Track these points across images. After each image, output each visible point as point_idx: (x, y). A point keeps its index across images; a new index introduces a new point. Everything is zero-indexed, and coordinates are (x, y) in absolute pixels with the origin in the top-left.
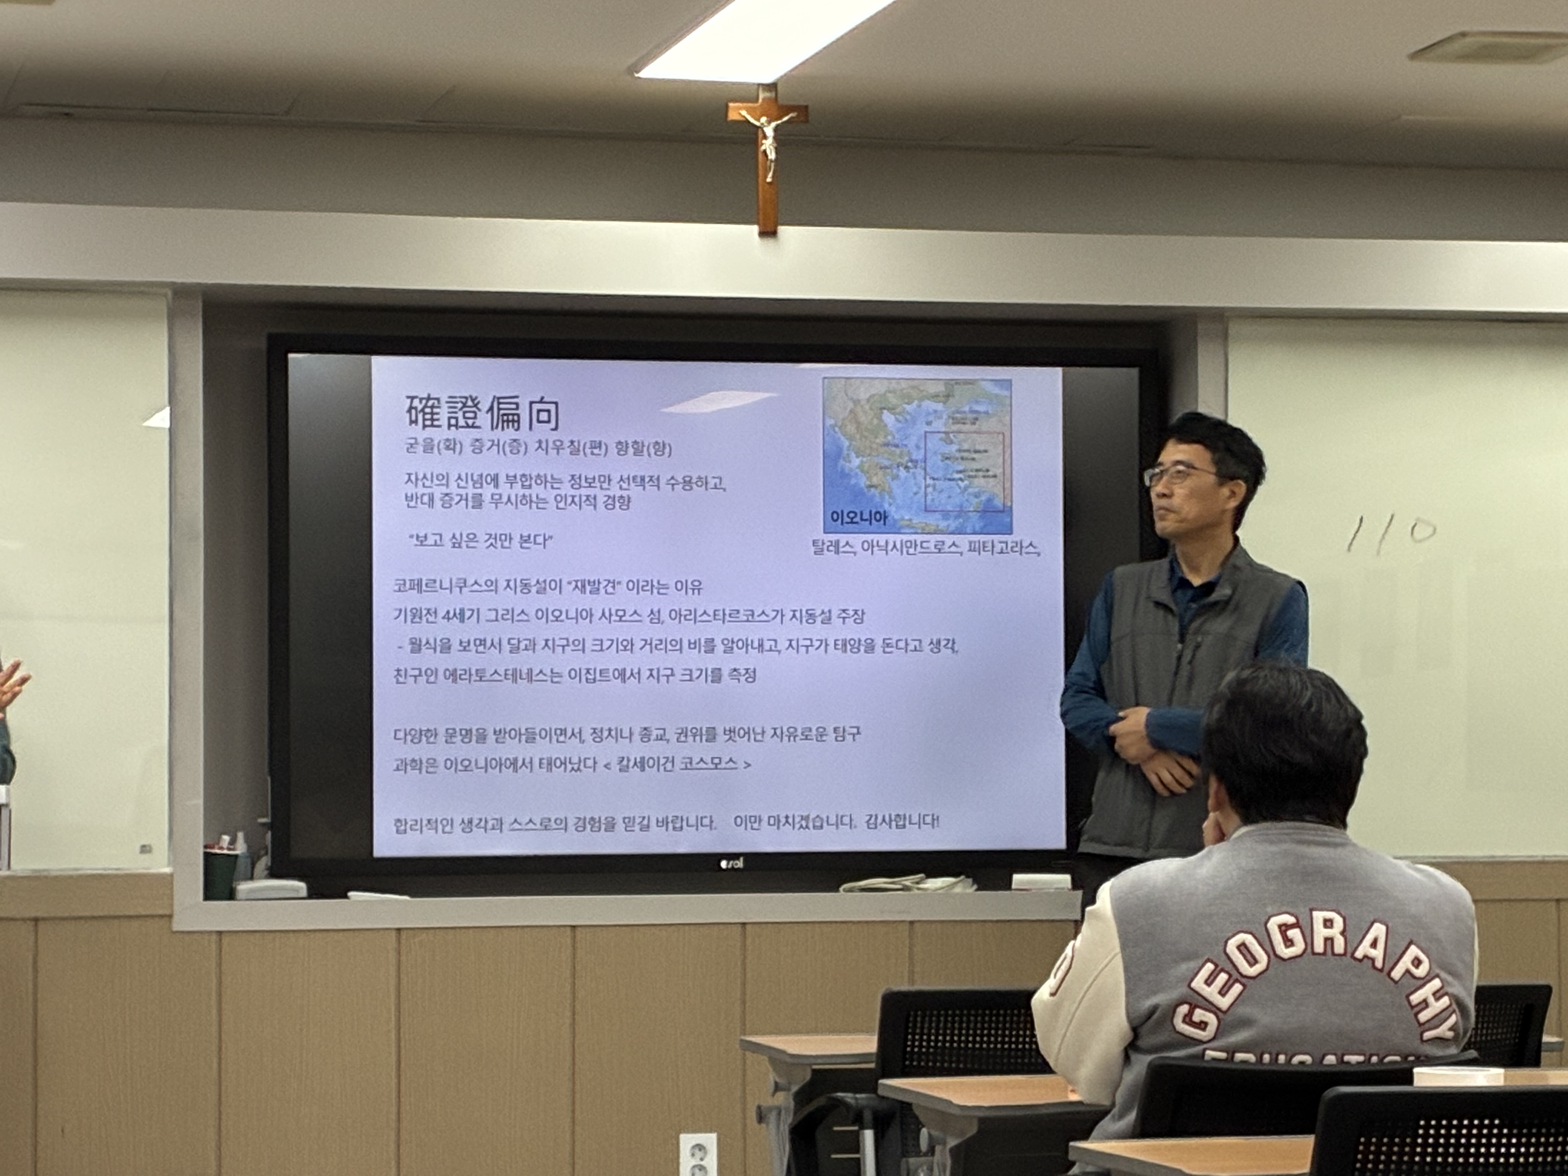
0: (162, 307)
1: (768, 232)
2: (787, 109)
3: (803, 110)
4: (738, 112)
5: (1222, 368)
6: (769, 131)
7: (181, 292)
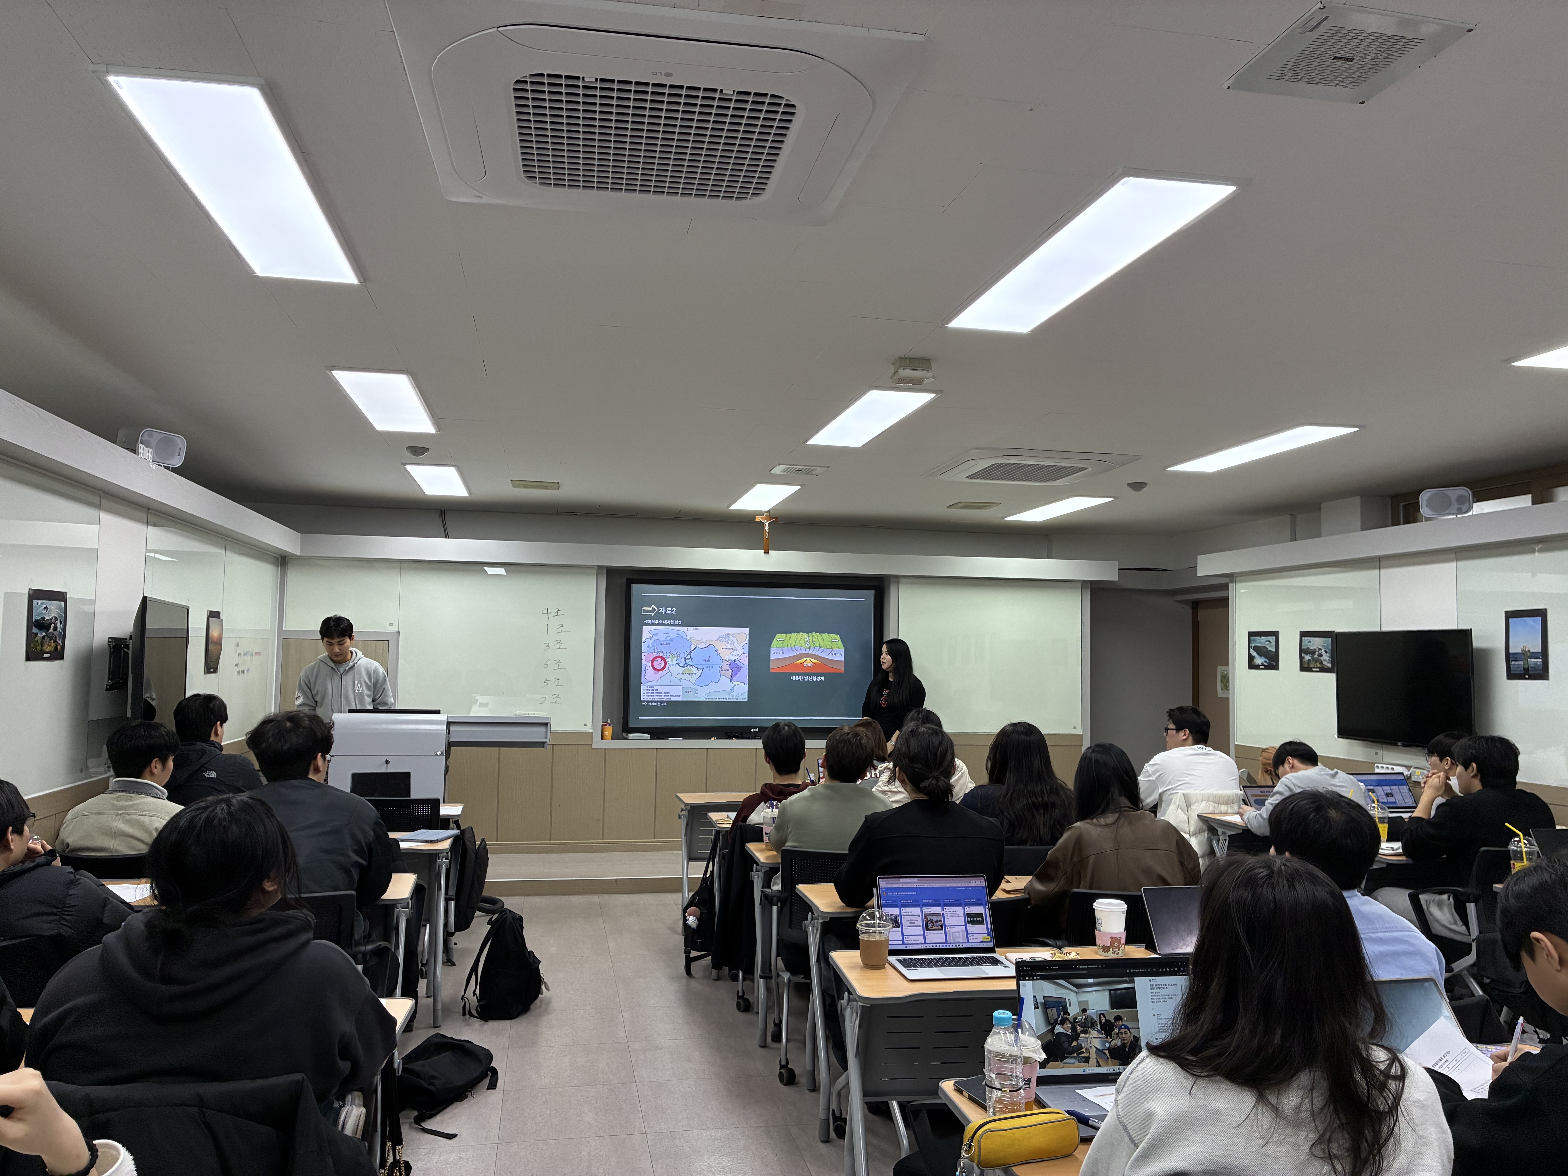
0: (595, 571)
1: (766, 552)
2: (773, 518)
3: (777, 518)
4: (758, 519)
5: (897, 593)
6: (767, 524)
7: (600, 567)
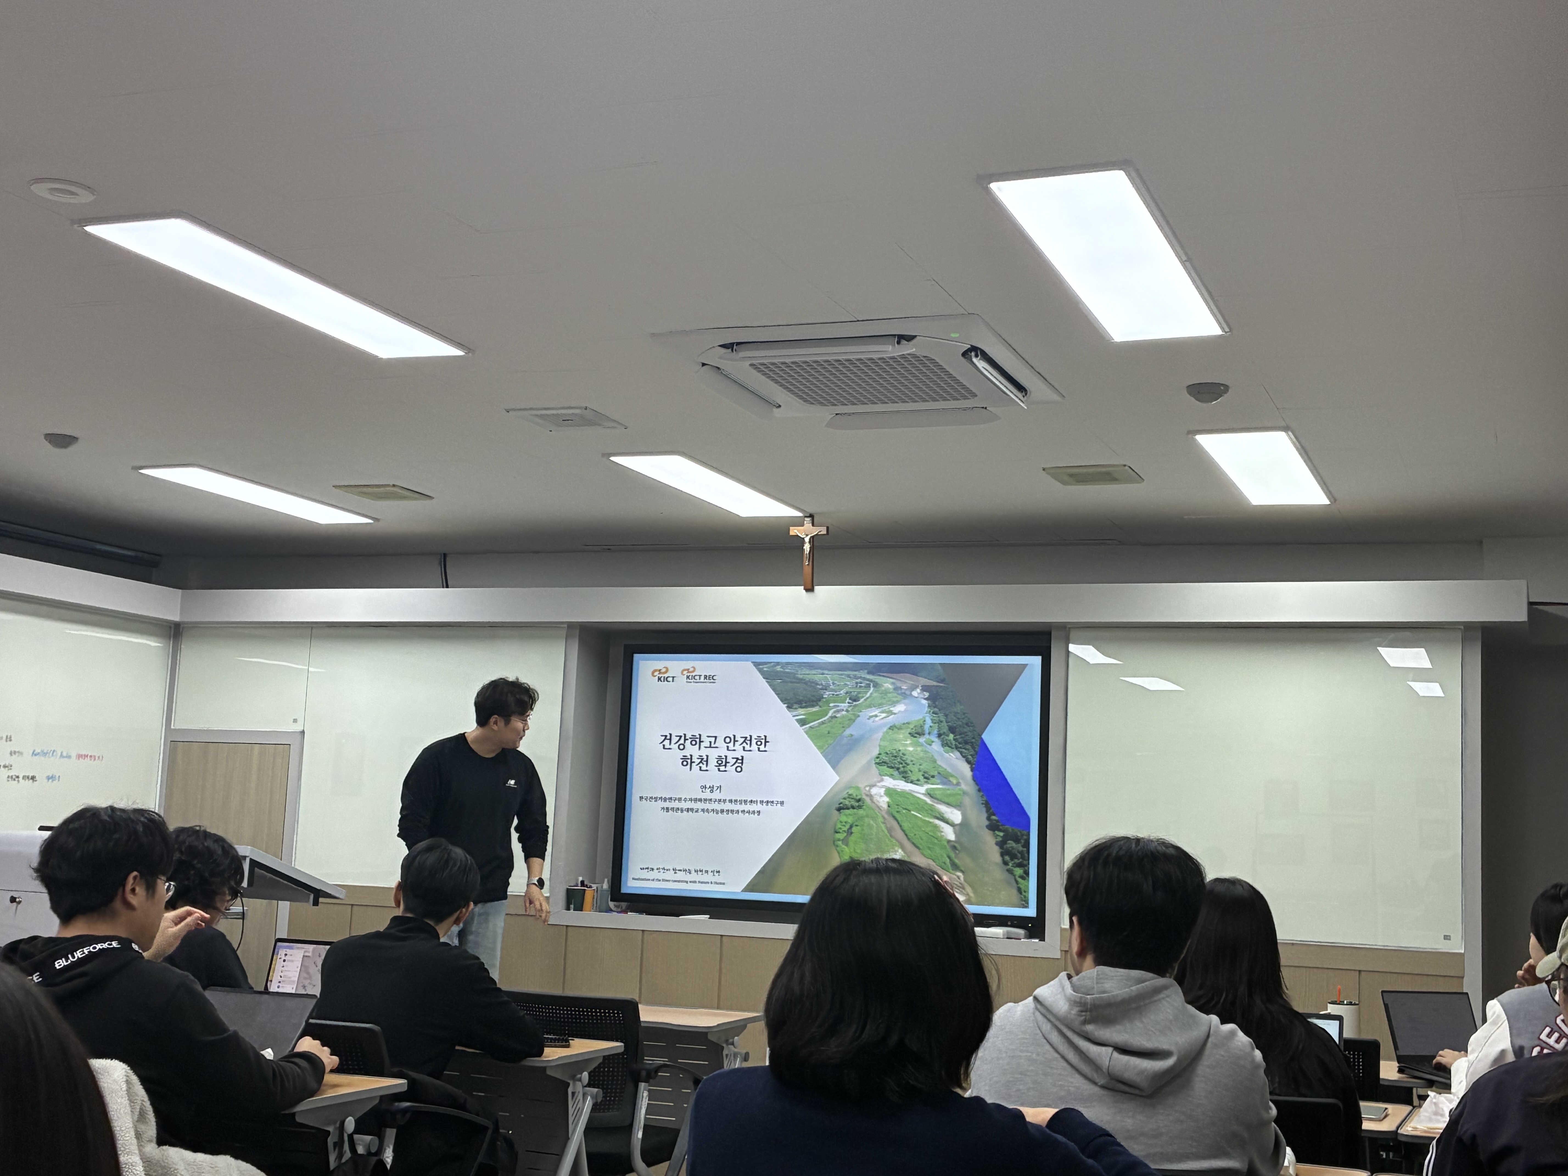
7: (571, 626)
